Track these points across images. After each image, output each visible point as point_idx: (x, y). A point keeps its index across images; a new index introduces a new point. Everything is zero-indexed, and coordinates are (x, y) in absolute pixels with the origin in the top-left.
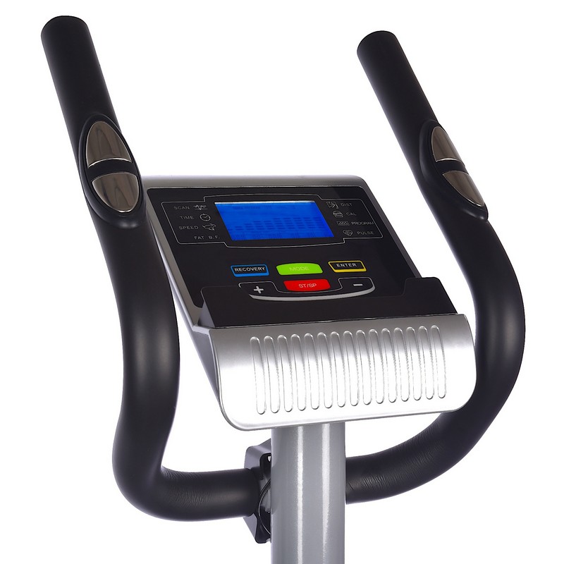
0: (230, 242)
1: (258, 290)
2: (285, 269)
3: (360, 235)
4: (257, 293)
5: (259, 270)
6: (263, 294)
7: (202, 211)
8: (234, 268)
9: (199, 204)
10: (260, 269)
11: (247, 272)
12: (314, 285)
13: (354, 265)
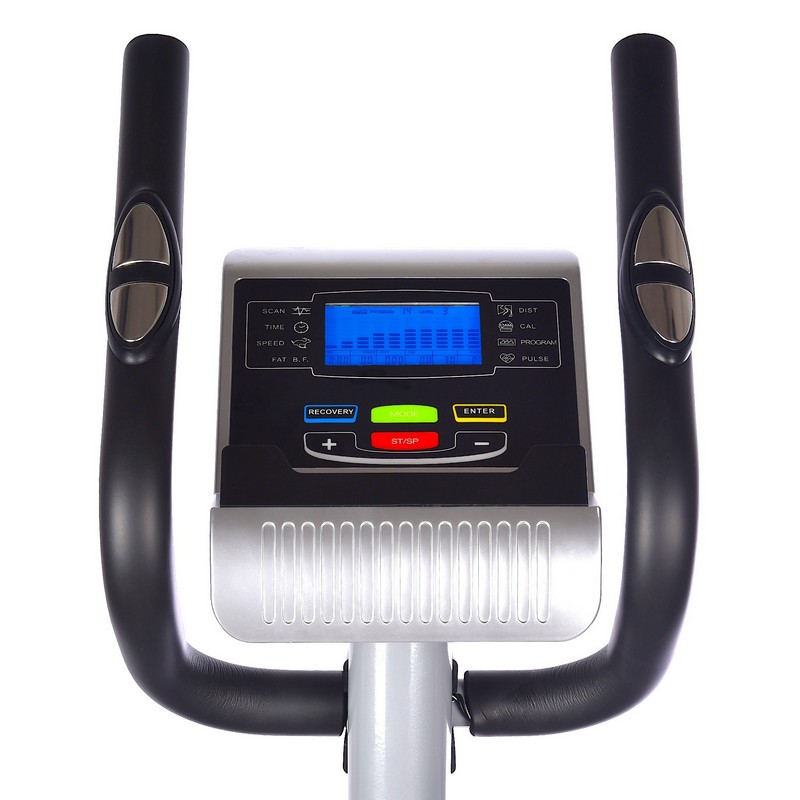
0: (321, 368)
1: (329, 444)
2: (382, 415)
3: (526, 363)
4: (325, 450)
5: (344, 414)
6: (334, 451)
7: (302, 318)
8: (308, 409)
9: (301, 305)
10: (346, 411)
11: (326, 416)
12: (413, 441)
13: (492, 411)
